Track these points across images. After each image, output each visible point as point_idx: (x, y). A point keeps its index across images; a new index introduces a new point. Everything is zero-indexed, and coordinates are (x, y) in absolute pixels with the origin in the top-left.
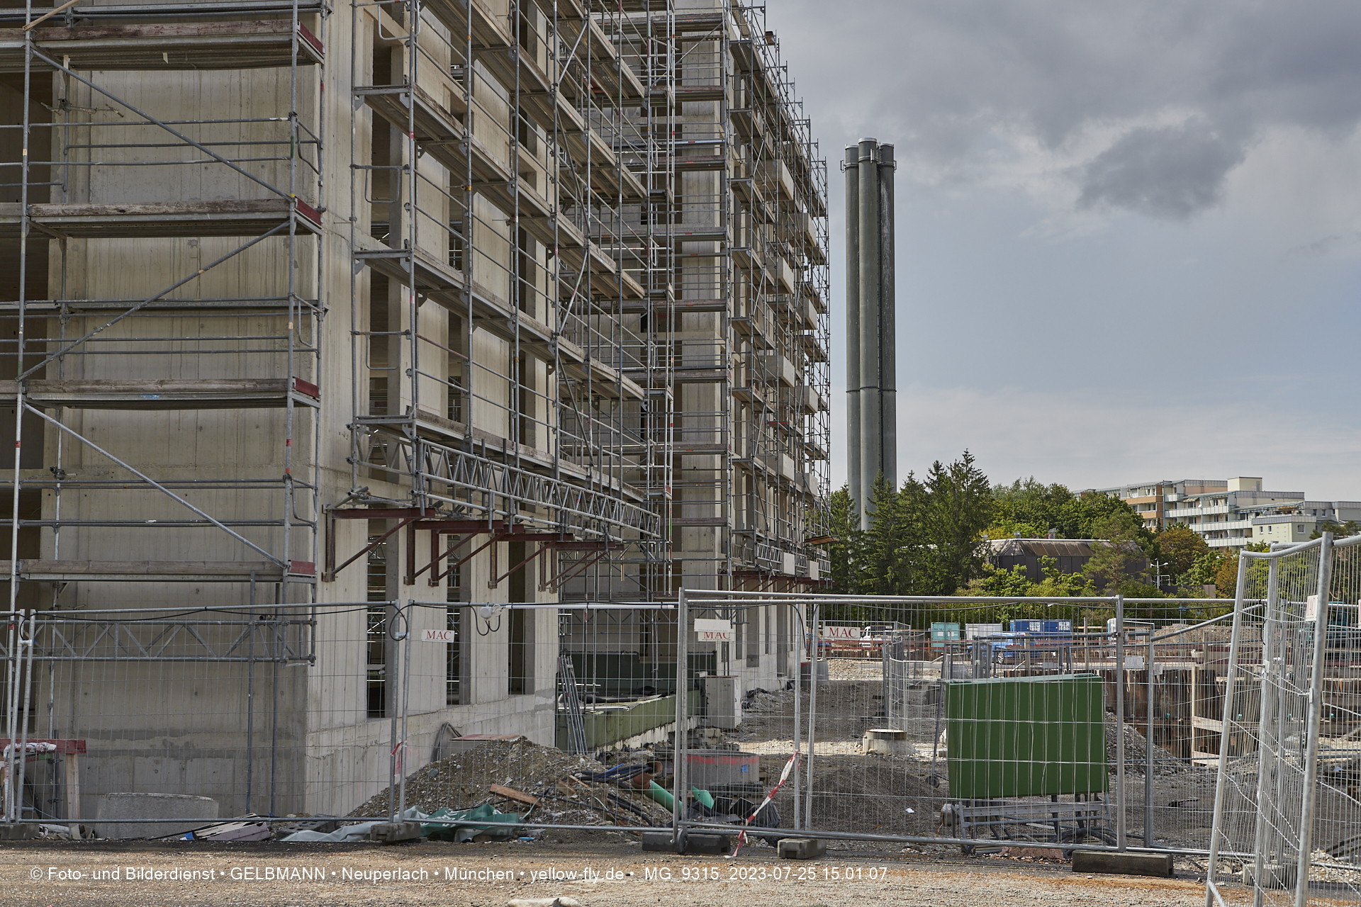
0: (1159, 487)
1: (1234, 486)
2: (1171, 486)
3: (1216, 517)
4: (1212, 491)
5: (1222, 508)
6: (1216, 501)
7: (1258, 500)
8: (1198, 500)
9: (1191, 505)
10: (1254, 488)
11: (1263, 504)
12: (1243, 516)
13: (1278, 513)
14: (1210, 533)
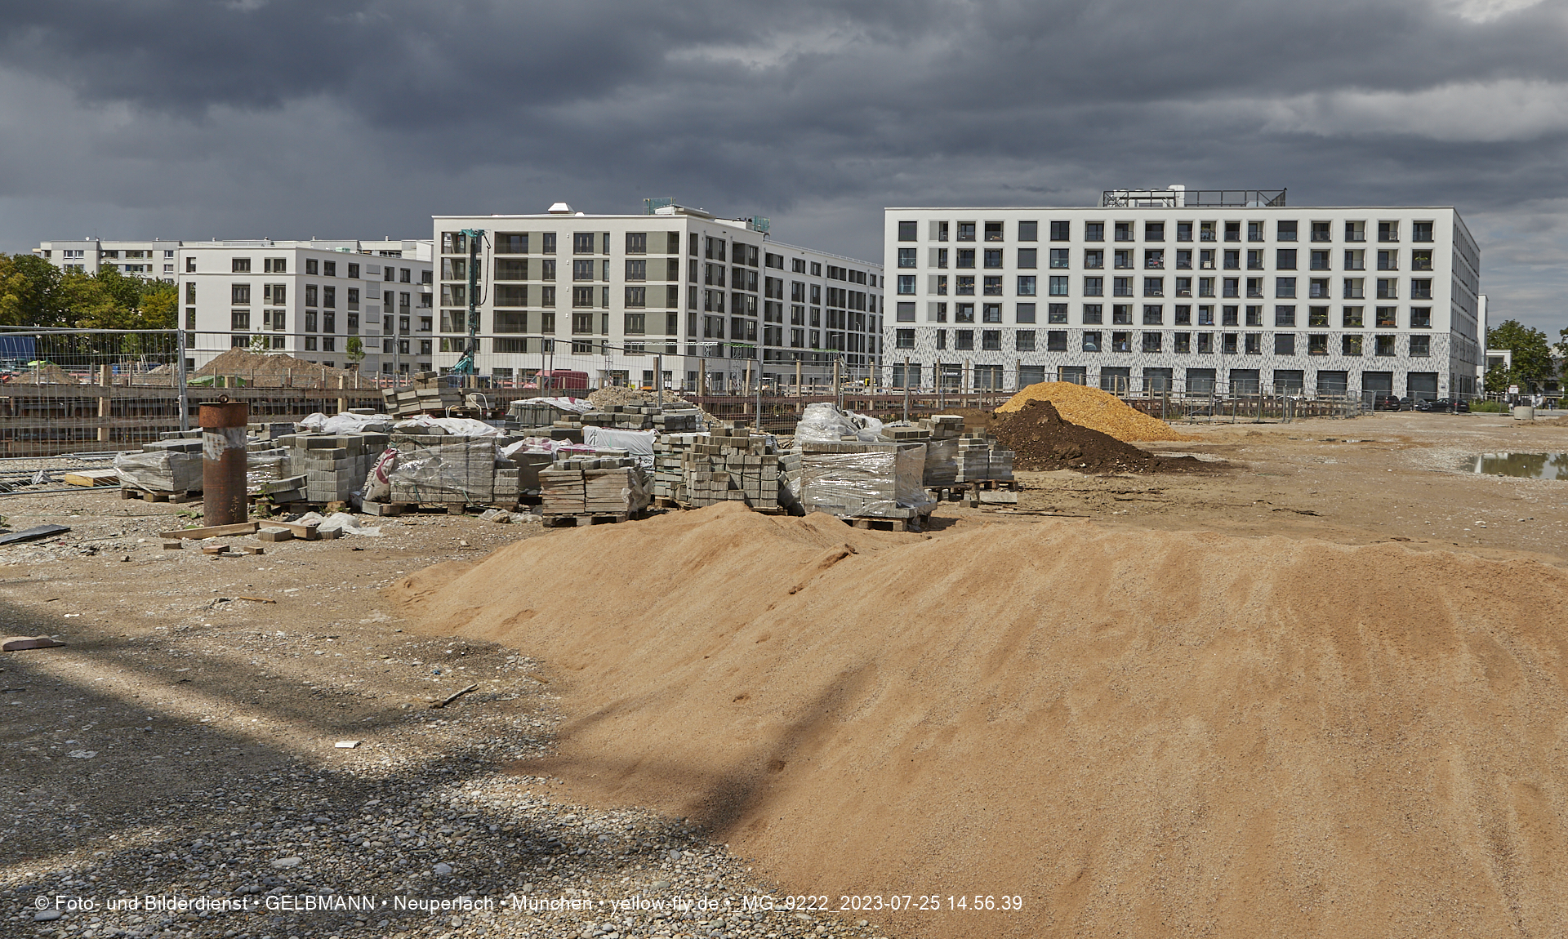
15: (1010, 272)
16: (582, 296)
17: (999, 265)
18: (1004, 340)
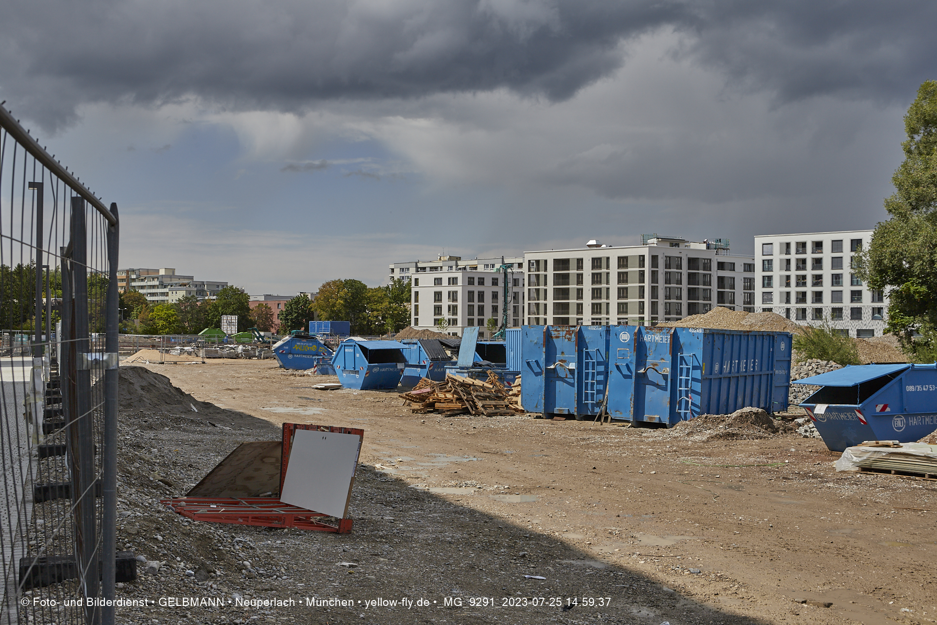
0: (128, 271)
1: (162, 272)
2: (133, 271)
3: (153, 287)
4: (151, 274)
5: (156, 283)
6: (153, 279)
7: (173, 279)
8: (145, 278)
9: (142, 280)
10: (171, 274)
11: (175, 281)
12: (165, 287)
13: (180, 286)
14: (150, 293)
15: (827, 272)
16: (596, 293)
17: (821, 268)
18: (824, 313)
